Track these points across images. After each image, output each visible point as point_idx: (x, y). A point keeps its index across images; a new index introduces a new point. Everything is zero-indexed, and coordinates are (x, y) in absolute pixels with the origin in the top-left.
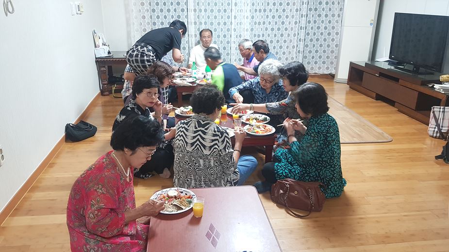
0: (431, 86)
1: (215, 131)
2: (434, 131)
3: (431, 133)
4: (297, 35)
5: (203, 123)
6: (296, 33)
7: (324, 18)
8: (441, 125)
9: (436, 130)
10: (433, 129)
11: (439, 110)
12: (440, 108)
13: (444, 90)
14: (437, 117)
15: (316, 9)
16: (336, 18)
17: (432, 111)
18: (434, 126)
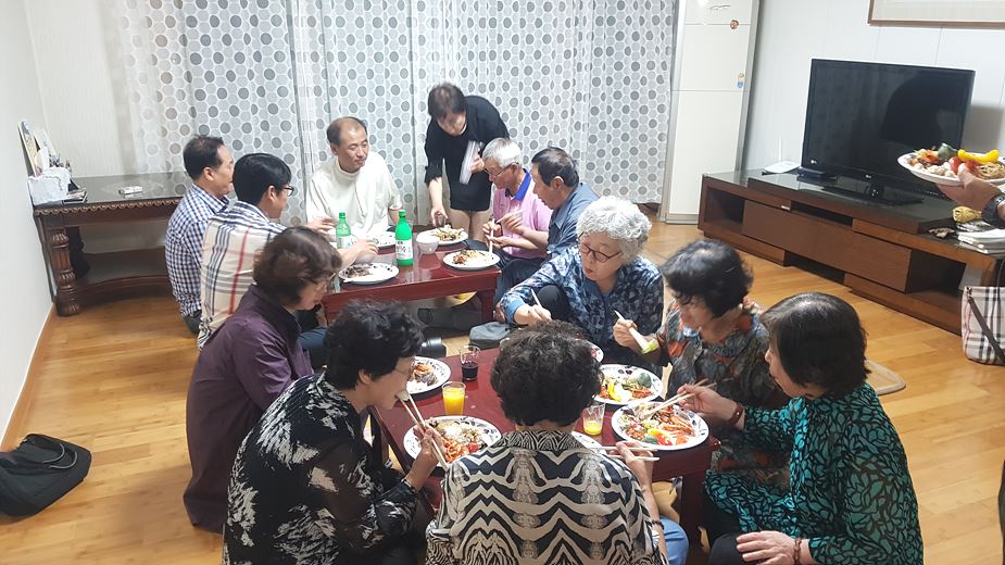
0: (943, 234)
1: (606, 484)
2: (981, 347)
3: (975, 354)
4: (569, 114)
5: (557, 461)
6: (569, 110)
7: (631, 73)
8: (995, 332)
9: (986, 344)
10: (979, 344)
11: (984, 295)
12: (987, 291)
13: (987, 246)
14: (983, 315)
15: (610, 51)
16: (658, 71)
17: (965, 298)
18: (980, 336)
